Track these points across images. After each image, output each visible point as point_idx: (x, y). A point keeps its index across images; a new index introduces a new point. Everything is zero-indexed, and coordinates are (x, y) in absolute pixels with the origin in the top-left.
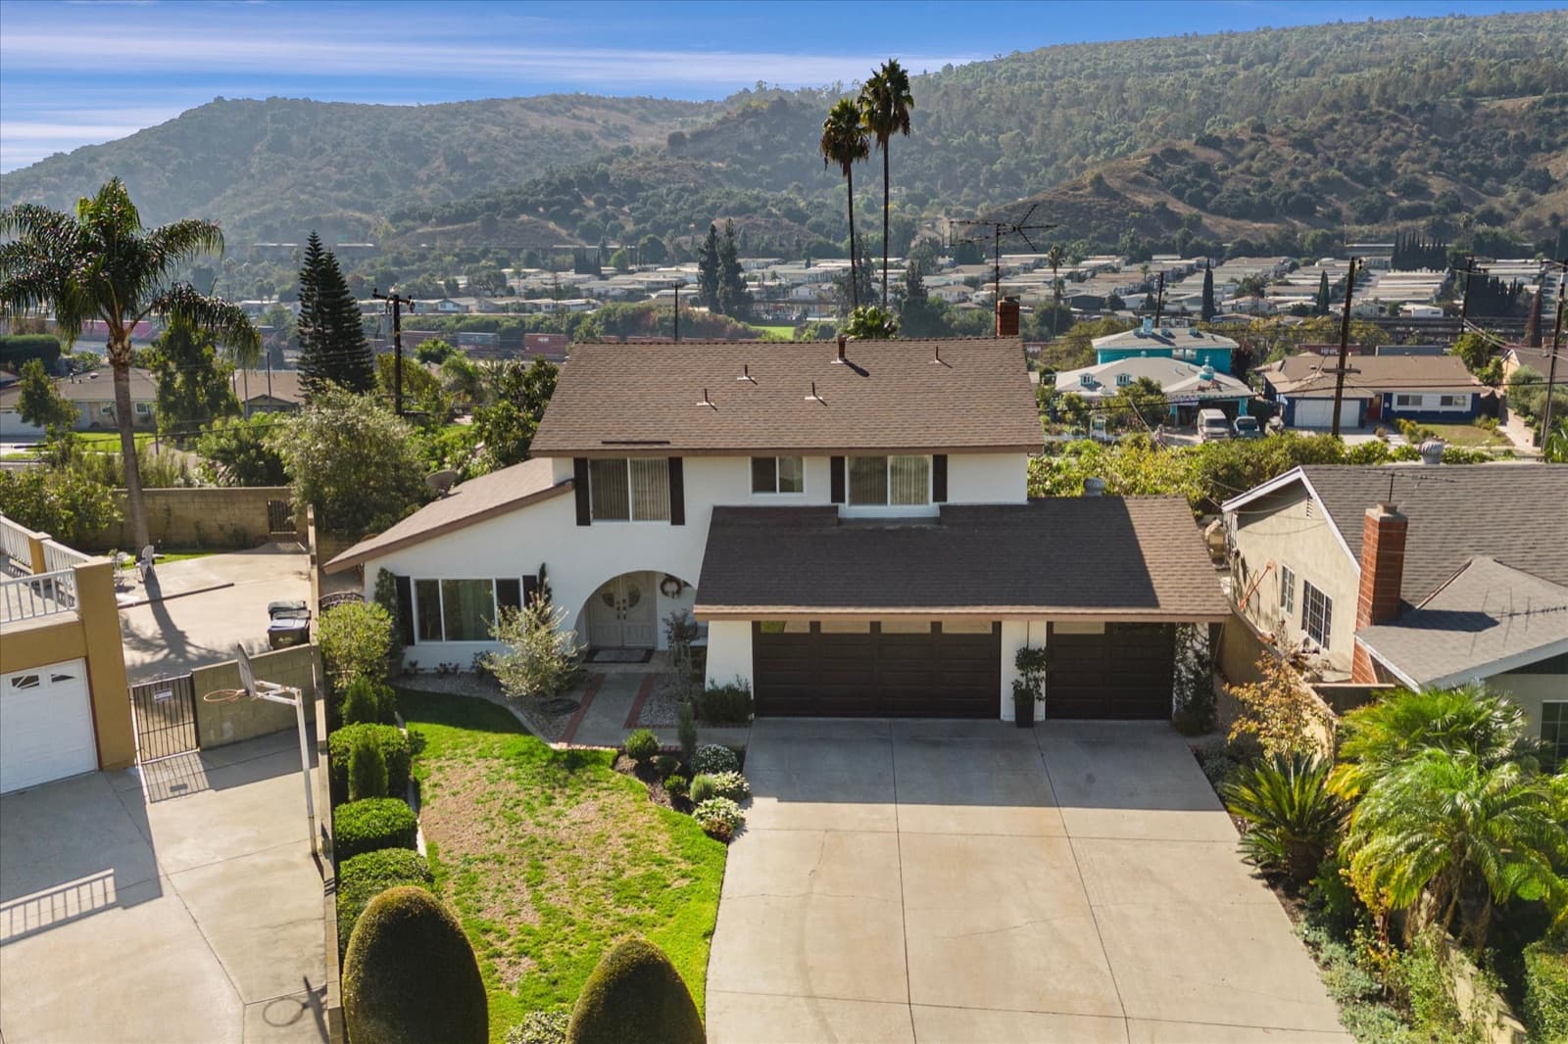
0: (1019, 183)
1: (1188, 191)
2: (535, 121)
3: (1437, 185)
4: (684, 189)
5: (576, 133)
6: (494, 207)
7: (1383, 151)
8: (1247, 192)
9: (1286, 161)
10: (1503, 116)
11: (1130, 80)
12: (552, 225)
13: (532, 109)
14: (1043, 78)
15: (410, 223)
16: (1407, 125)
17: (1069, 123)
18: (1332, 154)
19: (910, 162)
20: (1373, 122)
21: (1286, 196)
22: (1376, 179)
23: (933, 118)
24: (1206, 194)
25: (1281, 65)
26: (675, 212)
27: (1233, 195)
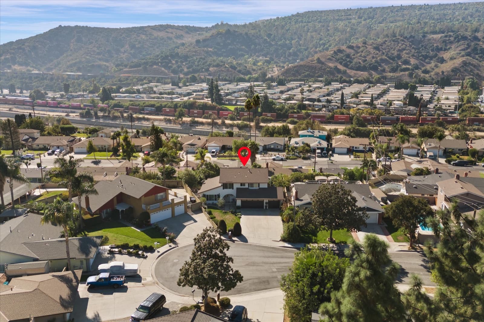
0: (298, 56)
1: (344, 62)
2: (156, 34)
3: (413, 61)
4: (201, 58)
5: (167, 38)
6: (146, 63)
7: (399, 50)
8: (360, 63)
9: (371, 53)
10: (433, 40)
11: (330, 24)
12: (163, 69)
13: (154, 29)
14: (305, 22)
15: (121, 67)
16: (406, 42)
17: (312, 37)
18: (384, 51)
19: (266, 49)
20: (396, 41)
21: (370, 64)
22: (396, 59)
23: (273, 35)
24: (348, 63)
25: (374, 20)
26: (198, 66)
27: (356, 63)
